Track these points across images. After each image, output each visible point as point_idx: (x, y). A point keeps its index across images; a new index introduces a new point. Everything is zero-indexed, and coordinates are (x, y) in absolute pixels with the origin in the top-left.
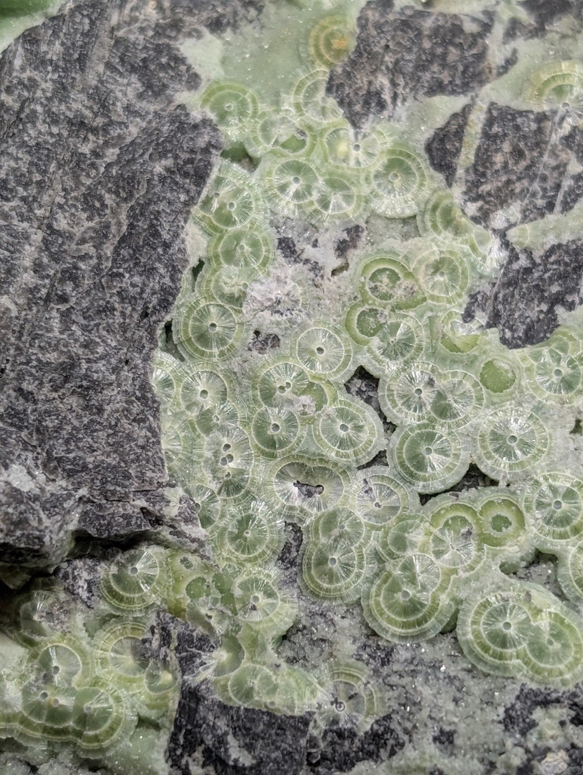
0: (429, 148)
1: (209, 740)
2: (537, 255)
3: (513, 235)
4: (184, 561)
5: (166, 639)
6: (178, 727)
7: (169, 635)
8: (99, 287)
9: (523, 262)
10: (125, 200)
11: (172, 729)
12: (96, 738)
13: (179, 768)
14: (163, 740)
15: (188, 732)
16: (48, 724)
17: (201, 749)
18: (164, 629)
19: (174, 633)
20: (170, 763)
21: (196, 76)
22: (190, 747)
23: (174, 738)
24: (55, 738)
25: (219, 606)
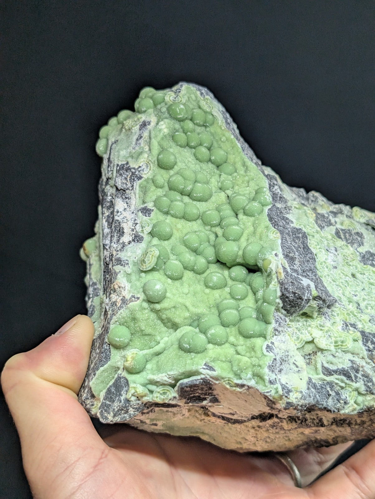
0: (336, 235)
1: (371, 339)
2: (364, 253)
3: (358, 249)
4: (342, 310)
5: (347, 326)
6: (363, 338)
7: (347, 324)
8: (305, 256)
9: (362, 255)
10: (299, 241)
11: (362, 339)
12: (346, 345)
13: (367, 346)
14: (360, 342)
15: (366, 339)
16: (335, 345)
17: (369, 341)
18: (345, 323)
19: (348, 324)
20: (364, 346)
21: (292, 221)
22: (367, 341)
23: (363, 341)
24: (337, 348)
25: (354, 317)
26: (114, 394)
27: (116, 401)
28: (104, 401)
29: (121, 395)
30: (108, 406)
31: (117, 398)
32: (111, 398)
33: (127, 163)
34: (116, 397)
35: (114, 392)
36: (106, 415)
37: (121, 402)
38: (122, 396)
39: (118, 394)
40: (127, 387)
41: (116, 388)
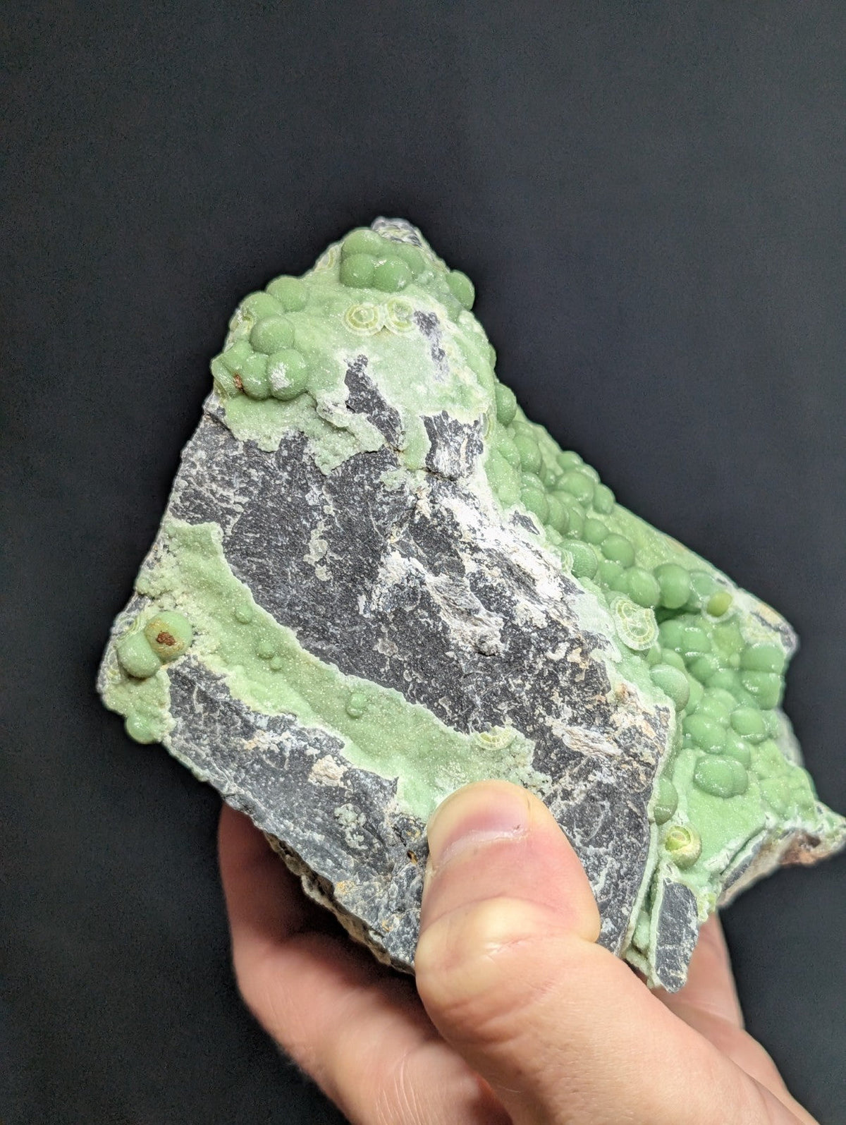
26: (674, 924)
27: (684, 938)
28: (660, 948)
29: (687, 921)
30: (672, 955)
31: (685, 930)
32: (673, 935)
33: (445, 415)
34: (681, 930)
35: (672, 920)
36: (673, 975)
37: (693, 935)
38: (690, 922)
39: (681, 921)
40: (690, 901)
41: (672, 911)
